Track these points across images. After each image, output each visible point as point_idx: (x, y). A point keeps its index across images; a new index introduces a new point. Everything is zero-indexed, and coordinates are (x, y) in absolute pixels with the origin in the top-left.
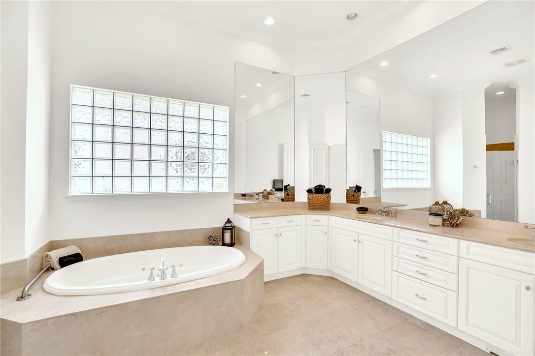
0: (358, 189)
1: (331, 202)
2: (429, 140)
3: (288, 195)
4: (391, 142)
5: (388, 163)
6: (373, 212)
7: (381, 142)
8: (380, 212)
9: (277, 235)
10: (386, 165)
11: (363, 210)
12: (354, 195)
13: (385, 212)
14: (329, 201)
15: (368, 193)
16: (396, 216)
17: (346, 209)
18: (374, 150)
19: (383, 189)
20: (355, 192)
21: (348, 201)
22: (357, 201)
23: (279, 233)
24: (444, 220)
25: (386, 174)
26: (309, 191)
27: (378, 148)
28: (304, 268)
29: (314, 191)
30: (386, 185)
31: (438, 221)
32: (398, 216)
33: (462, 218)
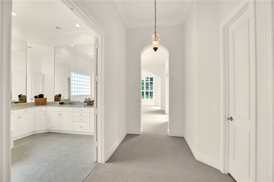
0: (60, 95)
1: (47, 102)
2: (90, 76)
3: (21, 100)
4: (74, 77)
5: (73, 85)
6: (66, 104)
7: (70, 76)
8: (68, 104)
9: (18, 118)
10: (72, 86)
11: (62, 104)
12: (58, 98)
13: (70, 103)
14: (46, 101)
15: (64, 97)
16: (74, 104)
17: (54, 104)
18: (68, 78)
19: (71, 96)
20: (58, 97)
21: (55, 100)
22: (60, 100)
23: (20, 117)
24: (88, 103)
25: (72, 90)
26: (36, 97)
27: (69, 77)
28: (34, 131)
29: (38, 97)
30: (73, 94)
31: (86, 104)
32: (75, 104)
33: (92, 102)
